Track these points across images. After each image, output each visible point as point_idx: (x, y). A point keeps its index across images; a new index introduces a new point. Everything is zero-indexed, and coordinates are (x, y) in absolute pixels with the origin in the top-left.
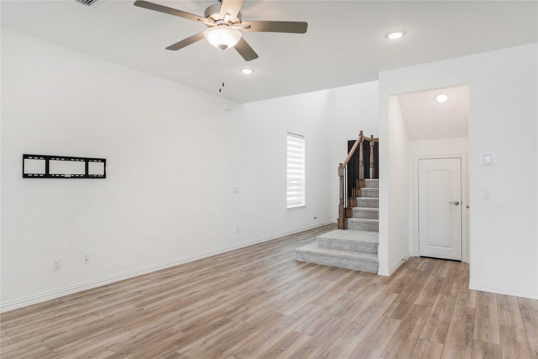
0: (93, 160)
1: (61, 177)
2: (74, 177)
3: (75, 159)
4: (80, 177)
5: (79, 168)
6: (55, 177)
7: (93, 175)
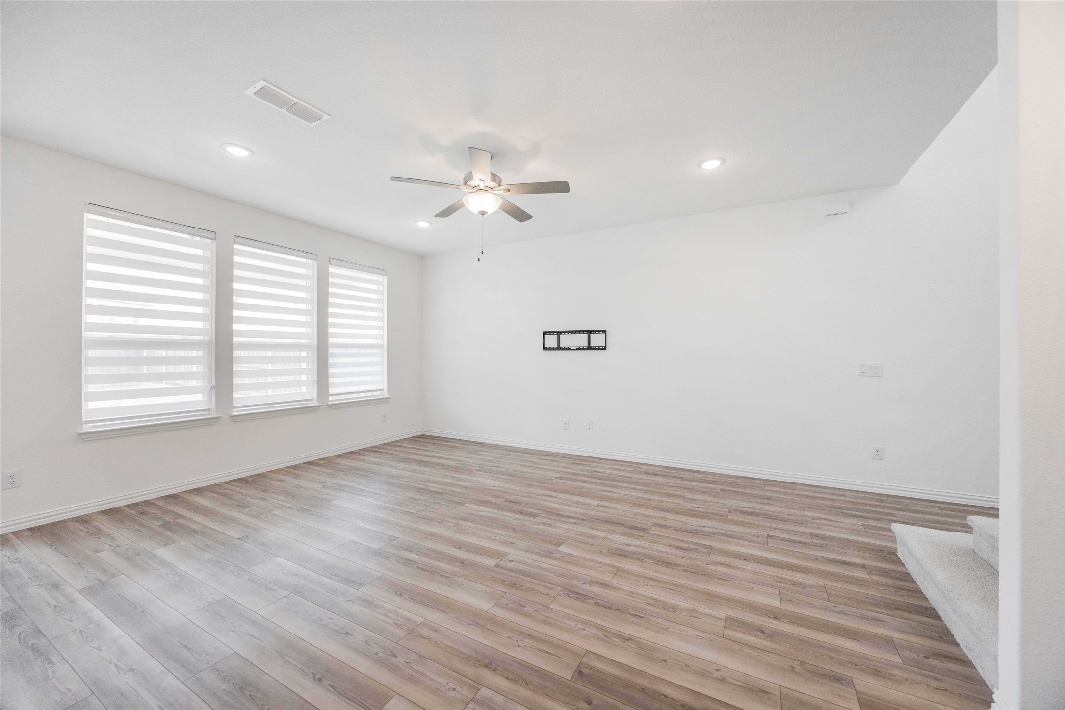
0: (595, 332)
1: (569, 349)
2: (579, 349)
3: (579, 332)
4: (583, 349)
5: (582, 340)
6: (564, 349)
7: (595, 347)
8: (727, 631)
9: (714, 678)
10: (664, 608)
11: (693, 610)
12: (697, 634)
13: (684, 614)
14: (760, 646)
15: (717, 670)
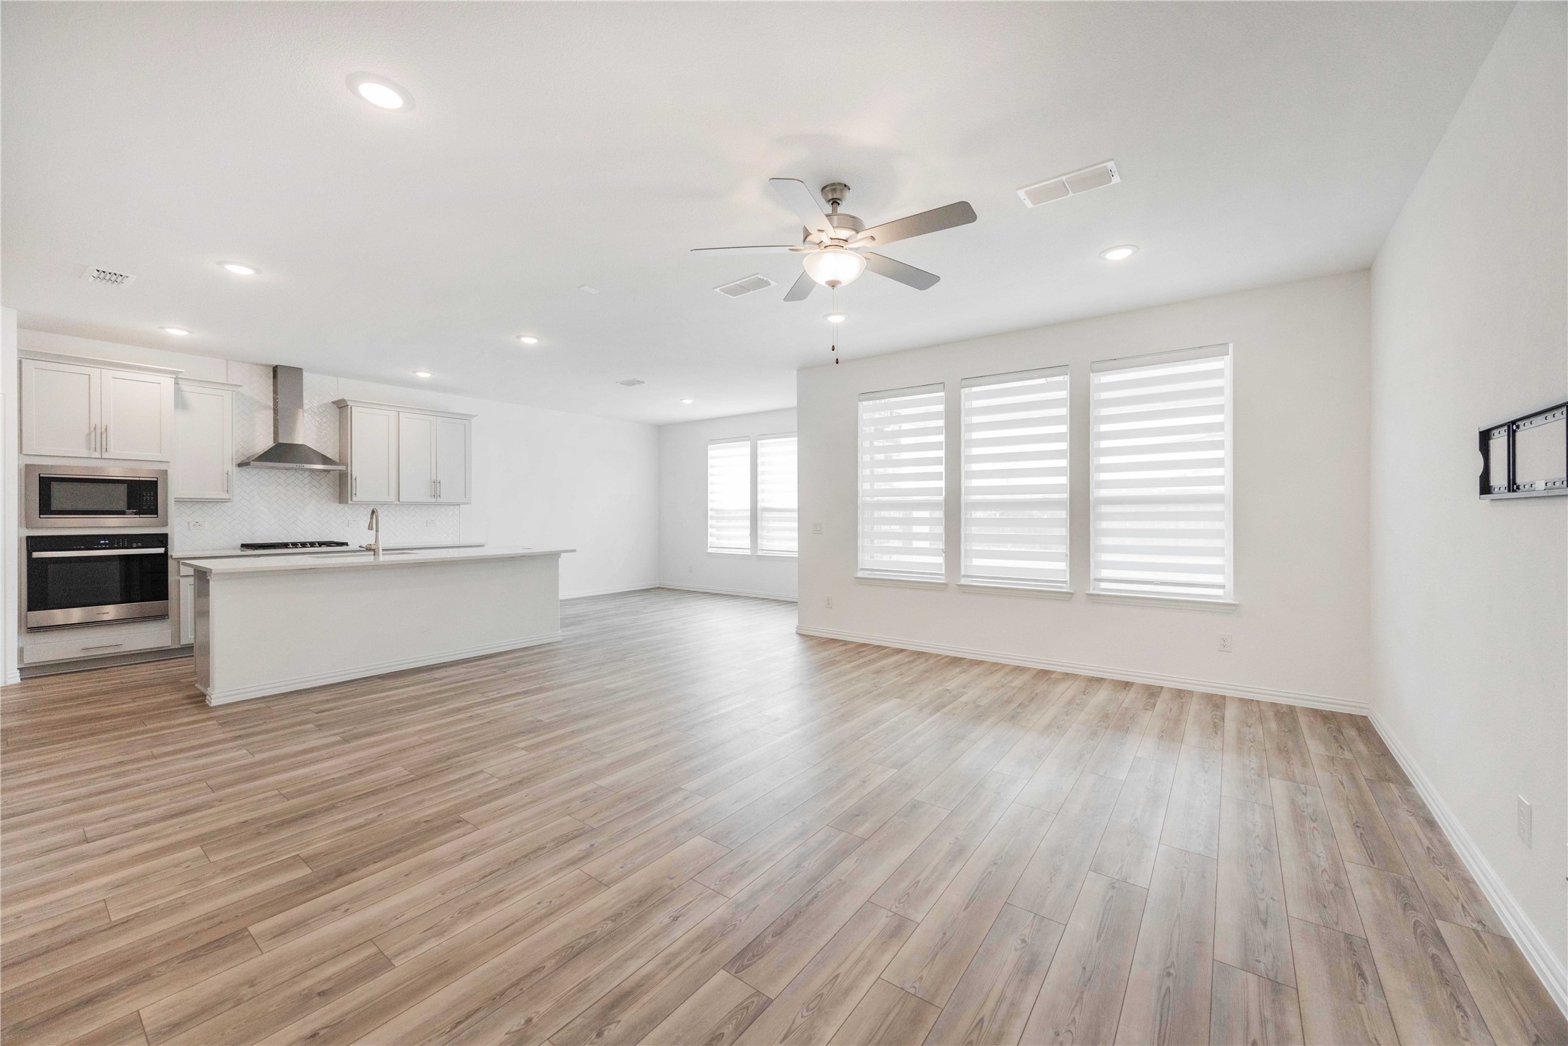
8: (373, 950)
9: (345, 903)
10: (478, 904)
11: (445, 931)
12: (405, 916)
13: (448, 919)
14: (314, 971)
15: (348, 909)
